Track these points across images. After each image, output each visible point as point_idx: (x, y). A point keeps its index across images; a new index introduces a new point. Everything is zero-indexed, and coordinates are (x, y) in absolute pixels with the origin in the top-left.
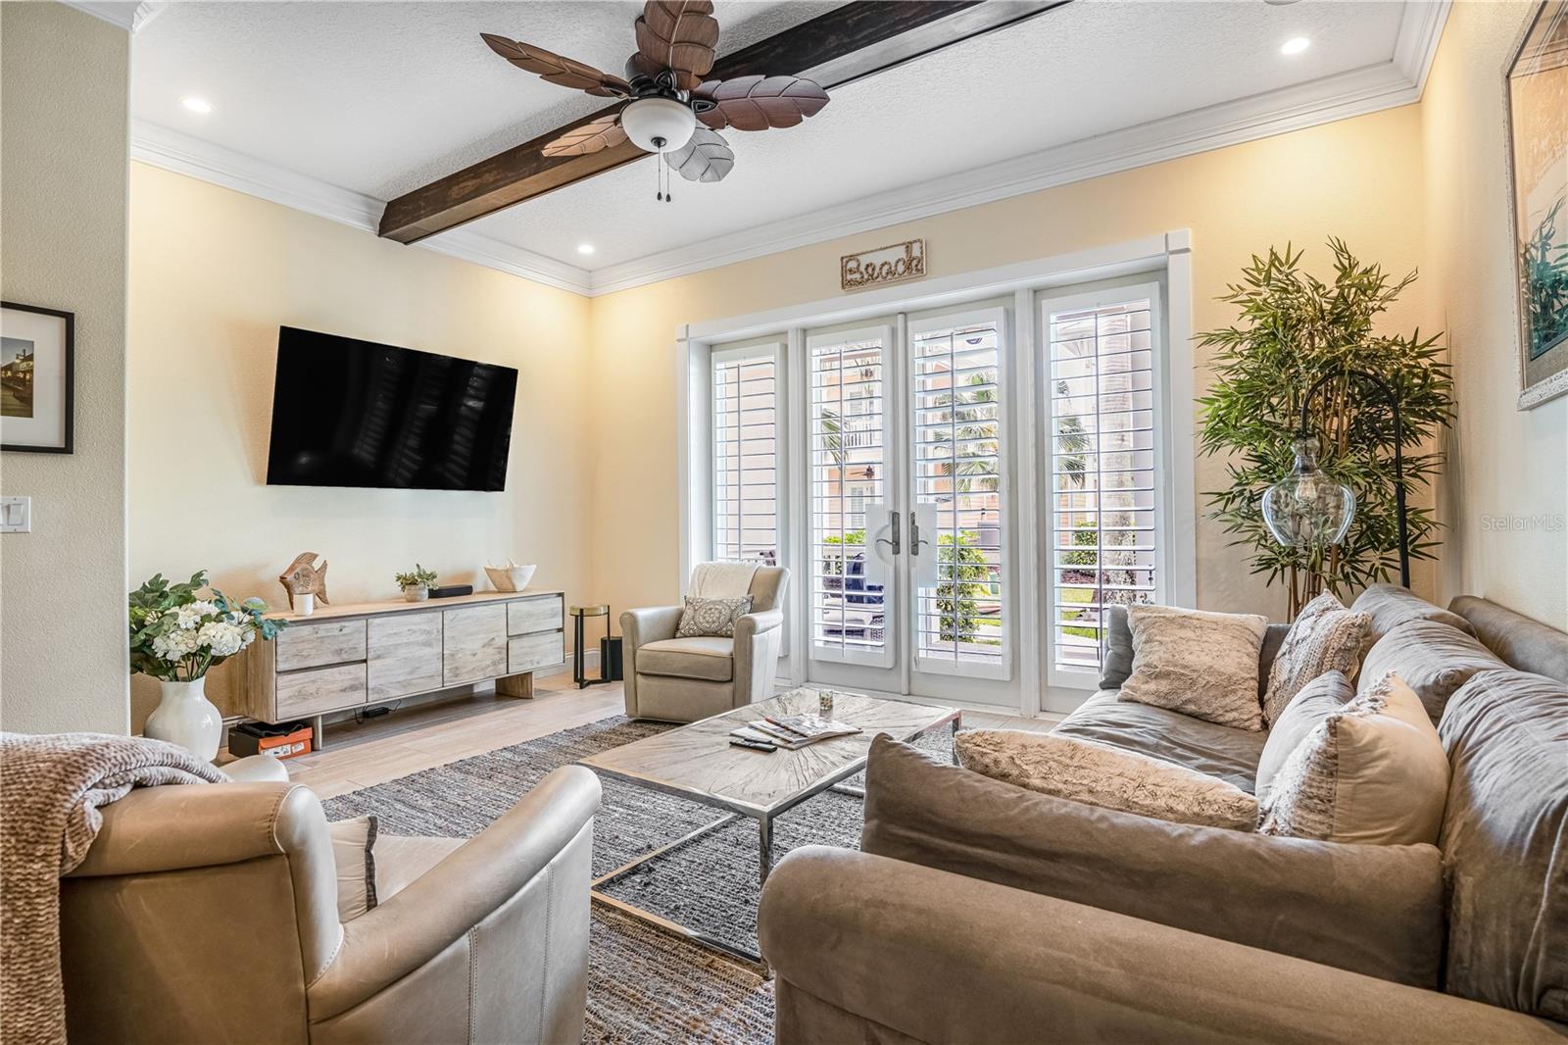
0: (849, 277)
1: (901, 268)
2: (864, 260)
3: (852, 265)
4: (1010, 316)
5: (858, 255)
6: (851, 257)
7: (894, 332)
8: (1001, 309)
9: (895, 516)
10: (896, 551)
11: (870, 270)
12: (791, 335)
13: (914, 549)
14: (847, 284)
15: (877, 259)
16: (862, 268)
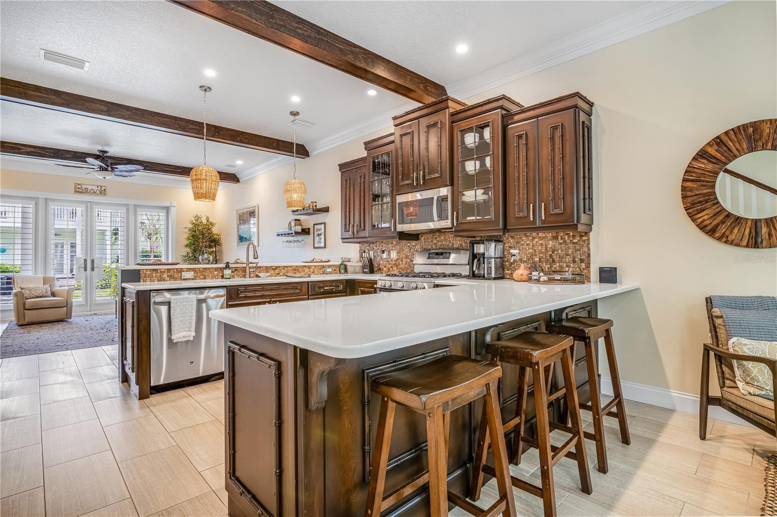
0: (78, 190)
1: (98, 192)
2: (84, 187)
3: (78, 186)
4: (128, 210)
5: (83, 184)
6: (79, 184)
7: (87, 207)
8: (125, 208)
9: (85, 261)
10: (85, 270)
11: (86, 190)
12: (40, 200)
13: (93, 269)
14: (76, 192)
15: (90, 188)
16: (83, 189)
